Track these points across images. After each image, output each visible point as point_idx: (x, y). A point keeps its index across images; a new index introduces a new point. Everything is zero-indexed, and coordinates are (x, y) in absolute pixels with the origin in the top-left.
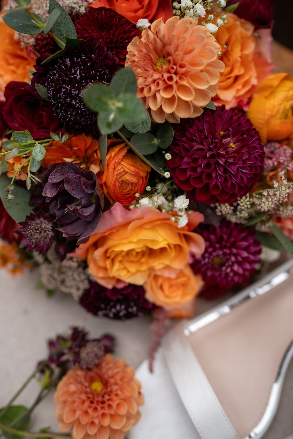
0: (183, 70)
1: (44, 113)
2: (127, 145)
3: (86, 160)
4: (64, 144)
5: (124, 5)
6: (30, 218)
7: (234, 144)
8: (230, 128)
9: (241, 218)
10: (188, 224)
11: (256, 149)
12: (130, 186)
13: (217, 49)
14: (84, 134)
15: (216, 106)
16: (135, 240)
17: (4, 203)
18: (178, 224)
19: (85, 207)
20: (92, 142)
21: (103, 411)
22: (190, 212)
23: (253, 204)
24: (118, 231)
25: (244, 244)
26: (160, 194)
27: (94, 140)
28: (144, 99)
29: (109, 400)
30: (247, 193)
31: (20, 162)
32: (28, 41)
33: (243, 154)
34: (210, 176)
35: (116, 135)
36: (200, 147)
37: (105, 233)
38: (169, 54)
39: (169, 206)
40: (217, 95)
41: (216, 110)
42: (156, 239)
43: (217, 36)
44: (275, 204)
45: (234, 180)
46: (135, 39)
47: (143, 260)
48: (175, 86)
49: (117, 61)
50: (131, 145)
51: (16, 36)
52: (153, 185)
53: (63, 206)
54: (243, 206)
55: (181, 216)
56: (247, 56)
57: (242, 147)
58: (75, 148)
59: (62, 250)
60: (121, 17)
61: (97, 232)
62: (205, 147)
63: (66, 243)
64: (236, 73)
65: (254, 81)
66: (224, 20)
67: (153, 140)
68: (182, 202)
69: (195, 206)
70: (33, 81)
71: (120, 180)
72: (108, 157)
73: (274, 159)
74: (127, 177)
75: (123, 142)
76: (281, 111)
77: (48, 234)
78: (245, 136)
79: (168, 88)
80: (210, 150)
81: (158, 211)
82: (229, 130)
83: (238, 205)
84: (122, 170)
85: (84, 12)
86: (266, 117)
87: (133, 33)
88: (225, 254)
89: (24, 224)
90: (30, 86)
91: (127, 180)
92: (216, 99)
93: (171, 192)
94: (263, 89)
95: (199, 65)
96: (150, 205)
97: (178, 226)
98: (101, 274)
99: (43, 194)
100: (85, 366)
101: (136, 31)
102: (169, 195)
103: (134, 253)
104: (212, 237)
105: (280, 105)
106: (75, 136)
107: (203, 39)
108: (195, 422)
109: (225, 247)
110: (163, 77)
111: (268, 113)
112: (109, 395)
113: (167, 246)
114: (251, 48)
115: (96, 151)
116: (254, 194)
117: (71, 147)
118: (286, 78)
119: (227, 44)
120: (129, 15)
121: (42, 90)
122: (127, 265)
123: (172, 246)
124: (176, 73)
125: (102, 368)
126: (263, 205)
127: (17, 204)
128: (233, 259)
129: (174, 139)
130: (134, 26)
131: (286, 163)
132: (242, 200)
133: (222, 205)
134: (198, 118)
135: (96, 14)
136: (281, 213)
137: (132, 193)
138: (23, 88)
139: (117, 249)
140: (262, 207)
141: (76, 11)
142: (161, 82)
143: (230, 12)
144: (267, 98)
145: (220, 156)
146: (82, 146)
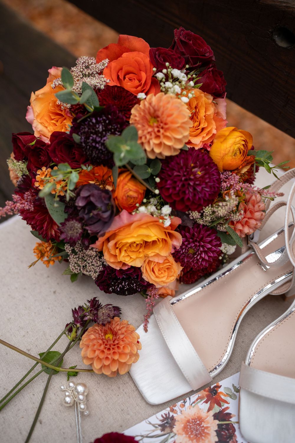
0: (166, 126)
1: (76, 152)
2: (131, 173)
3: (103, 183)
4: (89, 172)
5: (129, 83)
6: (67, 220)
7: (200, 172)
8: (198, 162)
9: (206, 221)
10: (171, 225)
11: (215, 175)
12: (133, 199)
13: (188, 113)
14: (102, 166)
15: (188, 148)
16: (136, 236)
17: (49, 211)
18: (164, 225)
19: (104, 212)
20: (108, 171)
21: (114, 351)
22: (172, 217)
23: (214, 212)
24: (124, 229)
25: (209, 239)
26: (152, 205)
27: (109, 170)
28: (142, 144)
29: (117, 344)
30: (209, 204)
31: (60, 184)
32: (66, 106)
33: (206, 179)
34: (184, 192)
35: (124, 166)
36: (178, 174)
37: (115, 231)
38: (158, 117)
39: (158, 213)
40: (189, 140)
41: (189, 150)
42: (150, 235)
43: (189, 104)
44: (227, 211)
45: (200, 195)
46: (136, 106)
47: (141, 250)
48: (162, 136)
49: (125, 119)
50: (134, 172)
51: (58, 102)
52: (148, 199)
53: (89, 212)
54: (207, 213)
55: (166, 219)
56: (209, 115)
57: (205, 174)
58: (97, 175)
59: (86, 243)
60: (127, 92)
61: (110, 230)
62: (182, 174)
63: (89, 238)
64: (202, 126)
65: (214, 131)
66: (193, 94)
67: (147, 169)
68: (167, 210)
69: (176, 213)
70: (71, 132)
71: (126, 195)
72: (118, 180)
73: (228, 182)
74: (131, 193)
75: (128, 170)
76: (231, 151)
77: (79, 231)
78: (207, 167)
79: (158, 137)
80: (184, 176)
81: (151, 216)
82: (197, 163)
83: (204, 212)
84: (128, 188)
85: (104, 88)
86: (222, 155)
87: (135, 101)
88: (196, 246)
89: (63, 224)
90: (68, 134)
91: (131, 196)
92: (189, 142)
93: (160, 204)
94: (220, 137)
95: (176, 123)
96: (146, 212)
97: (164, 226)
98: (112, 260)
99: (76, 204)
100: (101, 323)
101: (137, 100)
102: (158, 206)
103: (135, 245)
104: (187, 234)
105: (231, 147)
106: (97, 166)
107: (179, 108)
108: (178, 363)
109: (196, 241)
110: (154, 130)
111: (223, 152)
112: (118, 340)
113: (157, 240)
114: (211, 111)
115: (110, 177)
116: (214, 205)
117: (94, 174)
118: (234, 130)
119: (196, 108)
120: (132, 90)
121: (76, 138)
122: (130, 254)
123: (160, 240)
124: (162, 128)
125: (112, 324)
126: (219, 212)
127: (57, 212)
128: (201, 249)
129: (162, 169)
130: (136, 97)
131: (235, 185)
132: (206, 209)
133: (193, 212)
134: (177, 156)
135: (111, 90)
136: (232, 218)
137: (134, 204)
138: (63, 136)
139: (124, 241)
140: (219, 213)
141: (98, 87)
142: (153, 134)
143: (197, 88)
144: (221, 142)
145: (191, 180)
146: (101, 173)
